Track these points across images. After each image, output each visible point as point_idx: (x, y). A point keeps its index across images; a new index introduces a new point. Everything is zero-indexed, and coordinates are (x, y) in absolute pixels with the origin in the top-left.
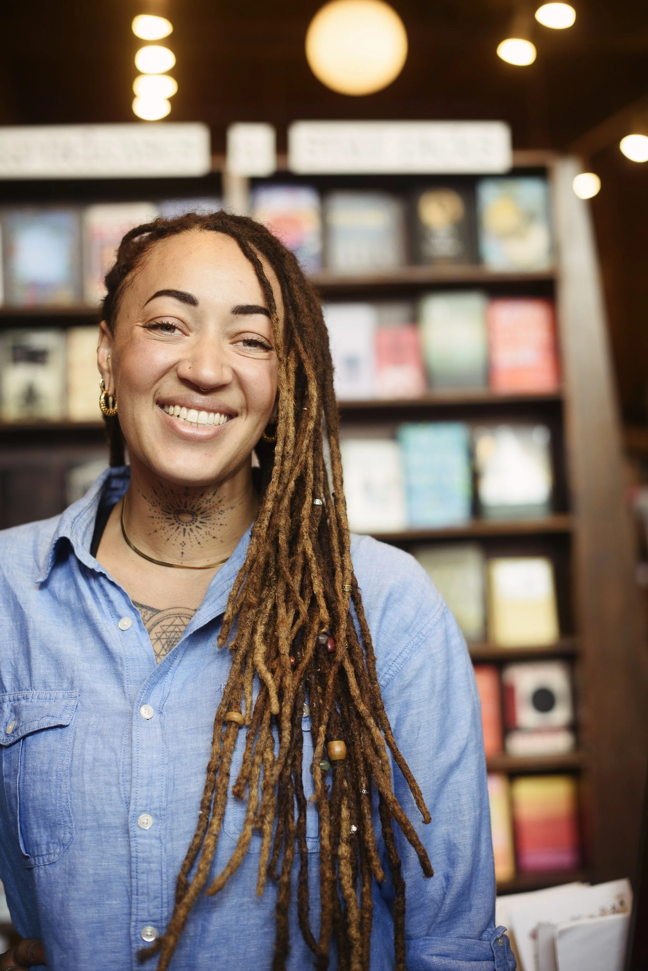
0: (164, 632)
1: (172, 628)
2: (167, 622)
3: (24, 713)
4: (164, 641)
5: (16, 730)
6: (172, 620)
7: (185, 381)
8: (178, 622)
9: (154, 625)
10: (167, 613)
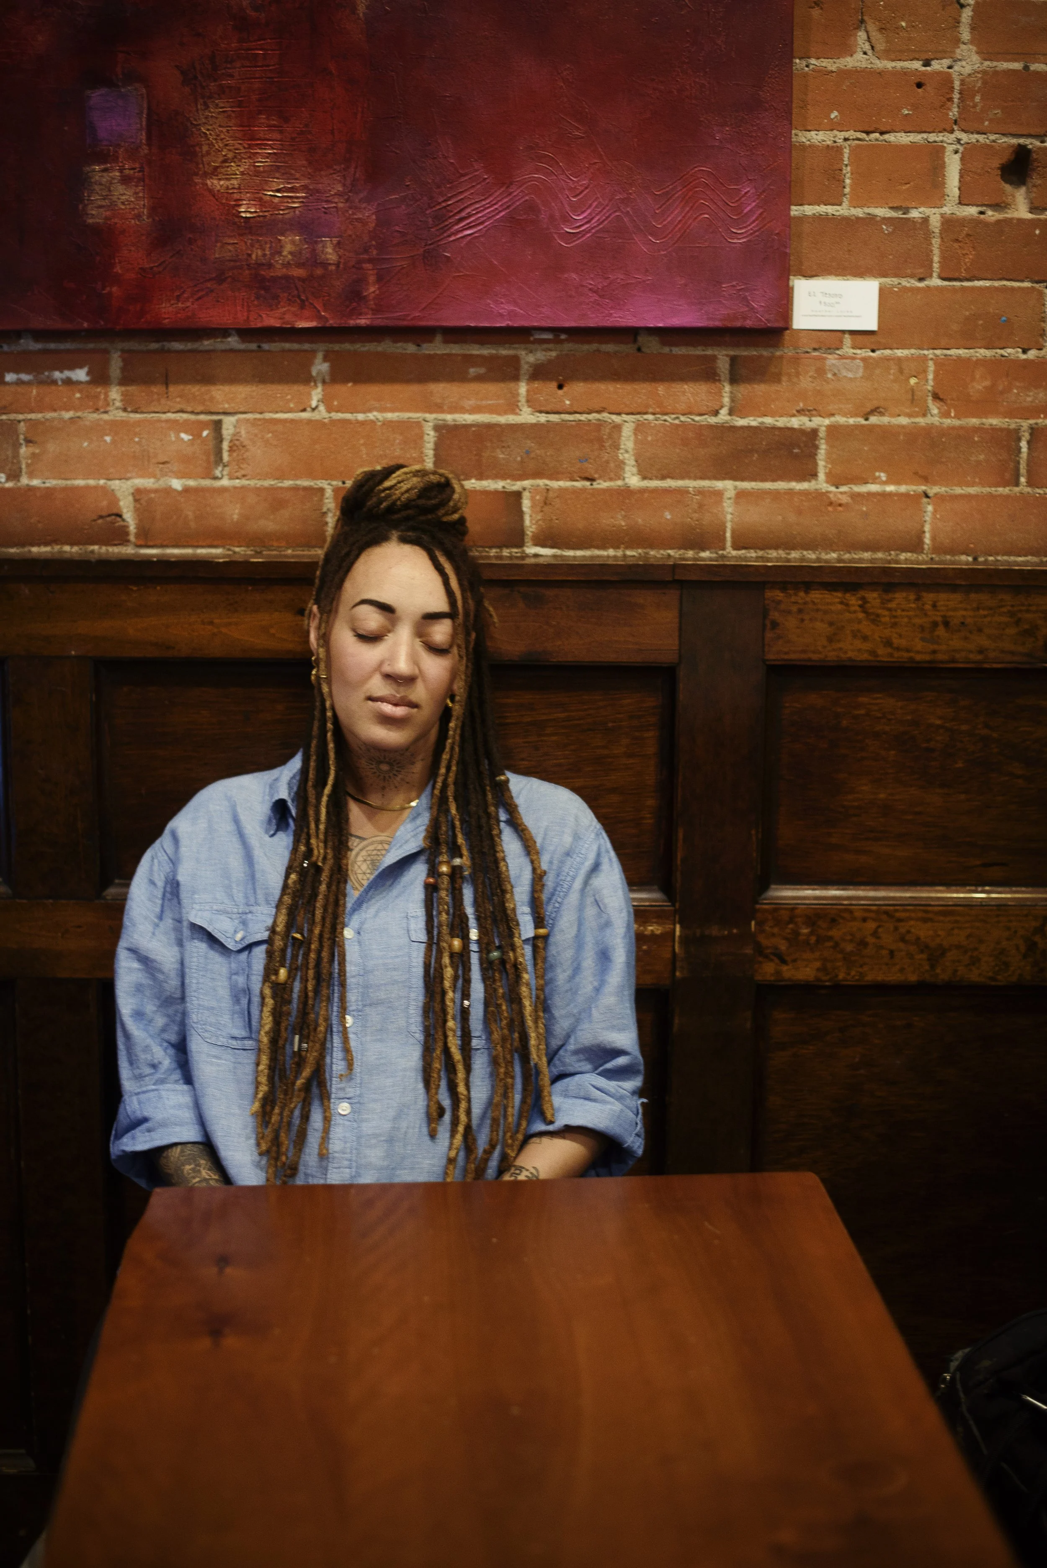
0: (369, 855)
1: (374, 853)
2: (371, 848)
3: (251, 925)
4: (368, 862)
5: (242, 939)
6: (375, 845)
7: (388, 677)
8: (380, 847)
9: (361, 850)
10: (371, 840)
